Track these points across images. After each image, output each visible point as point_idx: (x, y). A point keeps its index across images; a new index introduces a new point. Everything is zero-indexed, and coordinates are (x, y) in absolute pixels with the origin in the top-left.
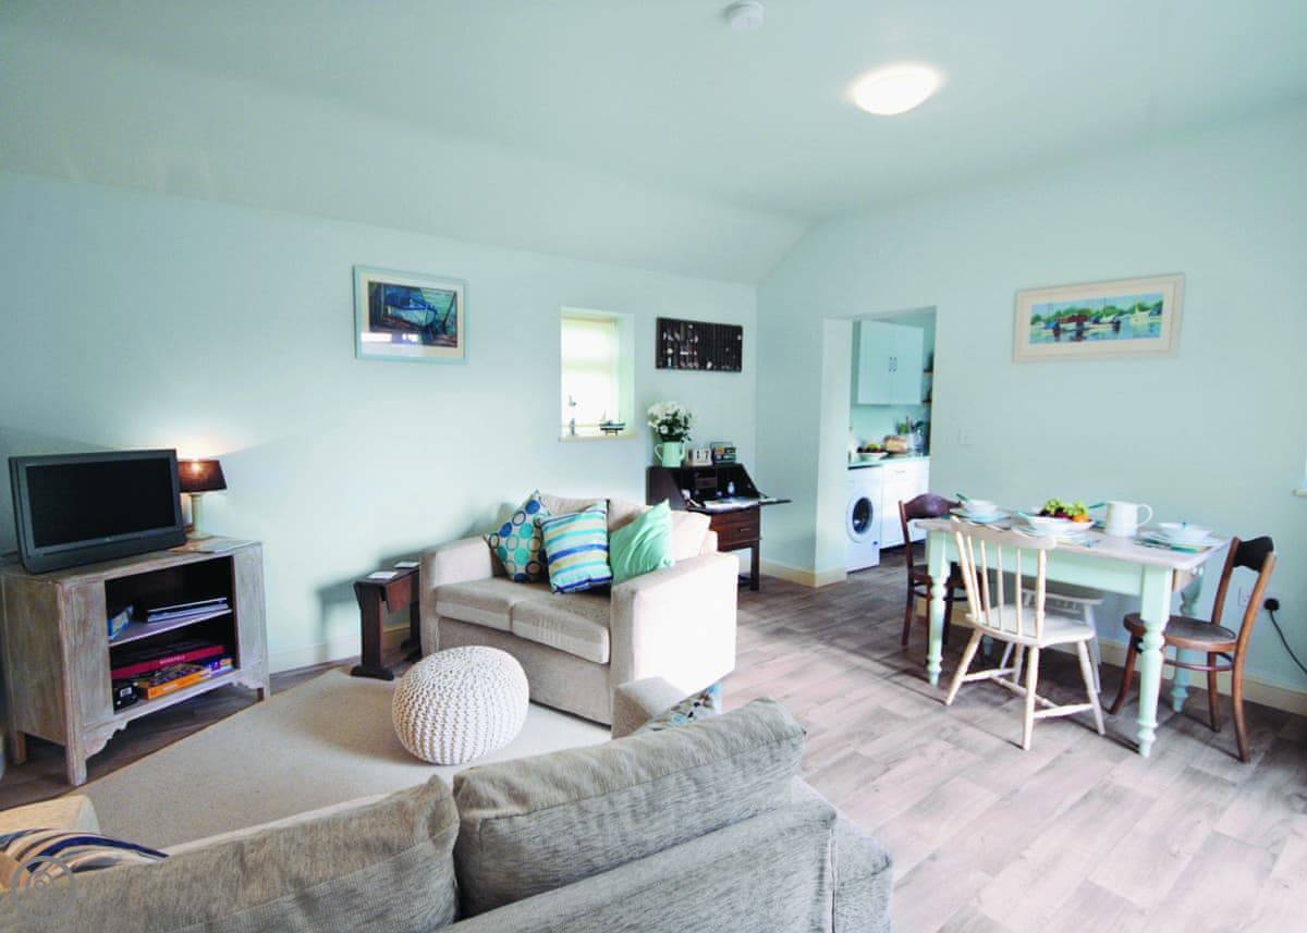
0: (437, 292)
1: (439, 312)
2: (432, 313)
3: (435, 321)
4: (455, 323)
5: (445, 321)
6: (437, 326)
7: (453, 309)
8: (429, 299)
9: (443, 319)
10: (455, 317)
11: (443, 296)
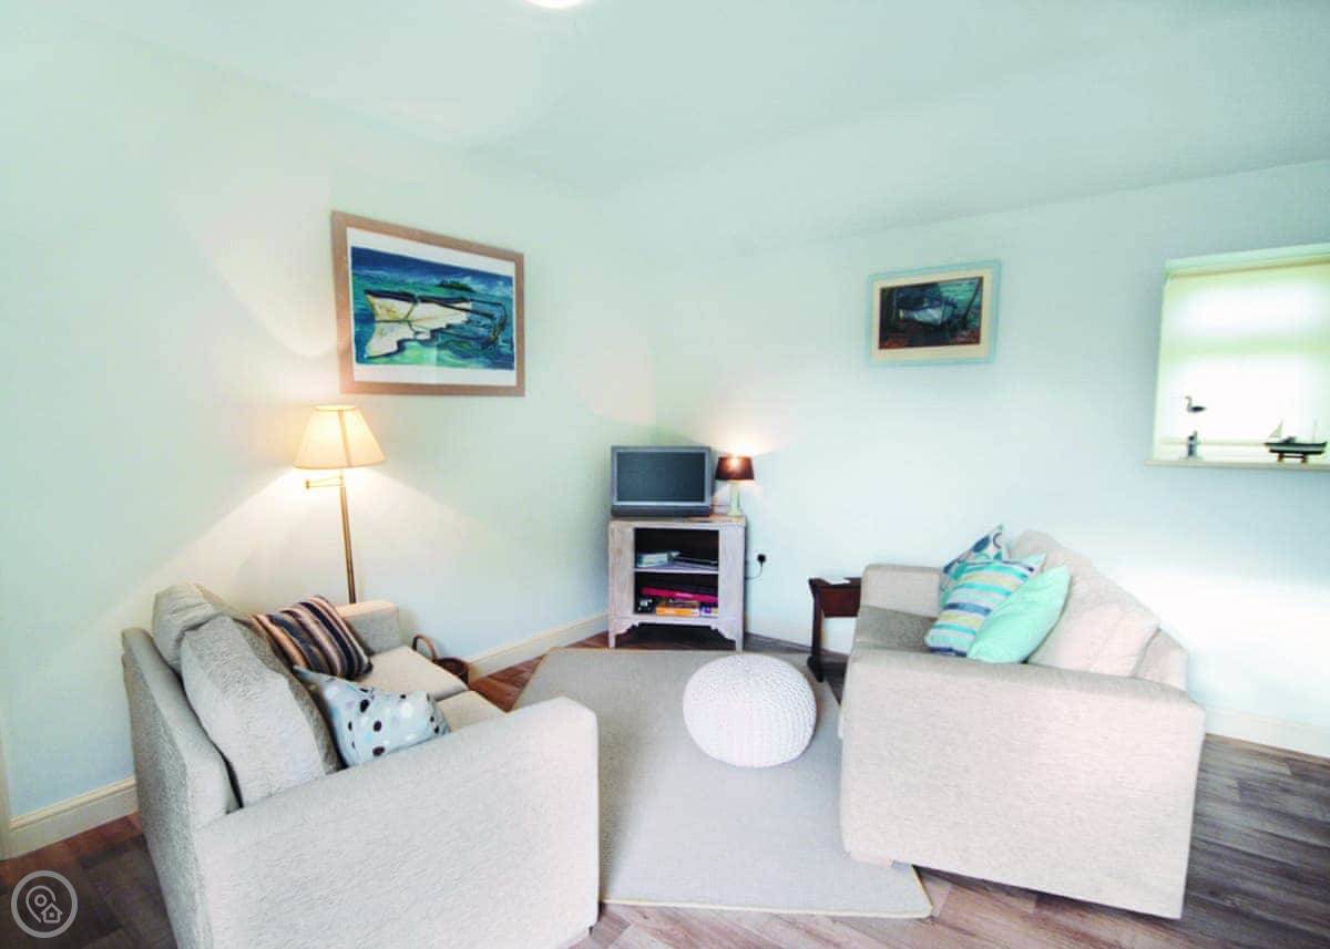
0: (958, 282)
1: (959, 305)
2: (949, 309)
3: (954, 316)
4: (978, 316)
5: (966, 314)
6: (956, 321)
7: (977, 300)
8: (947, 293)
9: (963, 312)
10: (979, 307)
11: (965, 286)
